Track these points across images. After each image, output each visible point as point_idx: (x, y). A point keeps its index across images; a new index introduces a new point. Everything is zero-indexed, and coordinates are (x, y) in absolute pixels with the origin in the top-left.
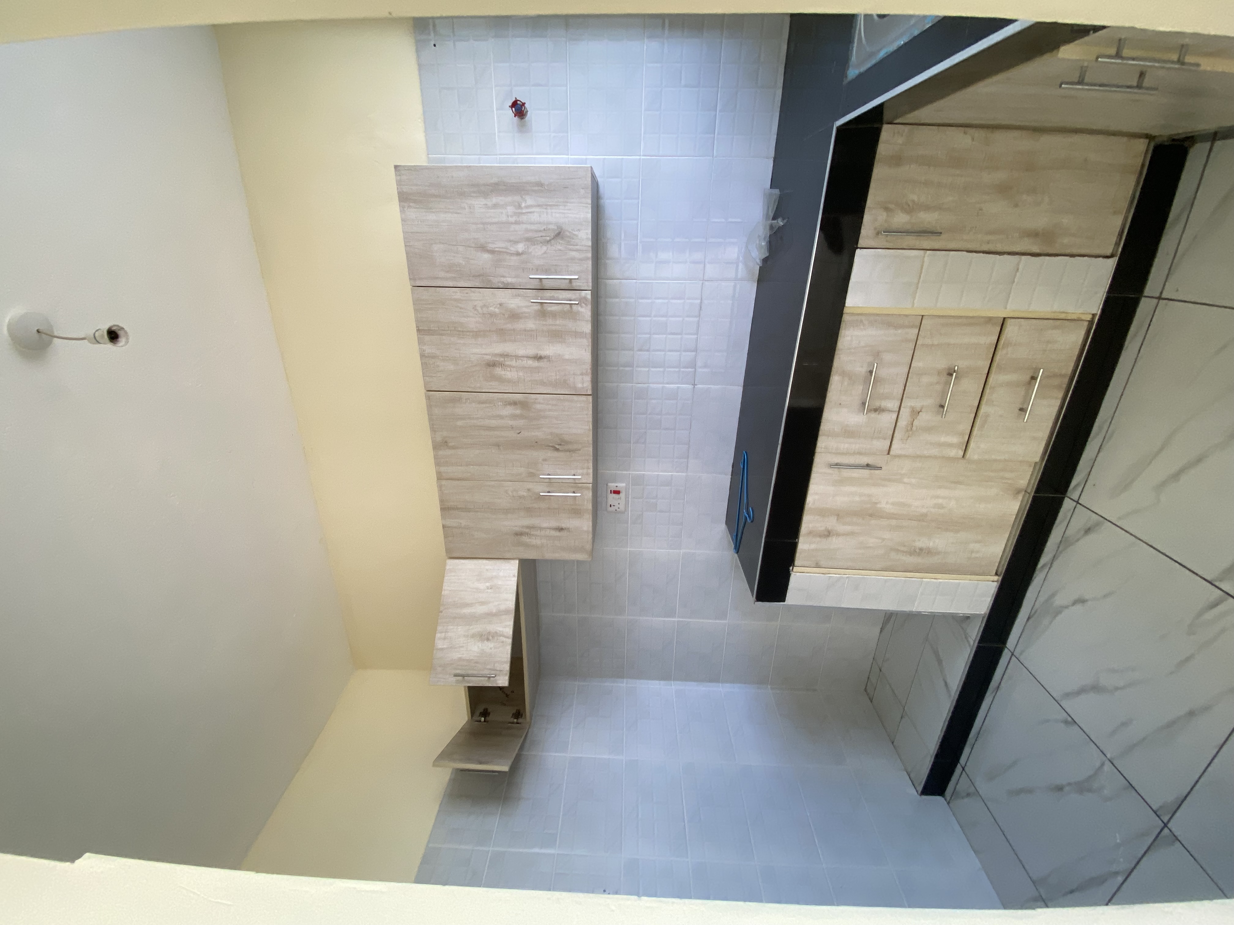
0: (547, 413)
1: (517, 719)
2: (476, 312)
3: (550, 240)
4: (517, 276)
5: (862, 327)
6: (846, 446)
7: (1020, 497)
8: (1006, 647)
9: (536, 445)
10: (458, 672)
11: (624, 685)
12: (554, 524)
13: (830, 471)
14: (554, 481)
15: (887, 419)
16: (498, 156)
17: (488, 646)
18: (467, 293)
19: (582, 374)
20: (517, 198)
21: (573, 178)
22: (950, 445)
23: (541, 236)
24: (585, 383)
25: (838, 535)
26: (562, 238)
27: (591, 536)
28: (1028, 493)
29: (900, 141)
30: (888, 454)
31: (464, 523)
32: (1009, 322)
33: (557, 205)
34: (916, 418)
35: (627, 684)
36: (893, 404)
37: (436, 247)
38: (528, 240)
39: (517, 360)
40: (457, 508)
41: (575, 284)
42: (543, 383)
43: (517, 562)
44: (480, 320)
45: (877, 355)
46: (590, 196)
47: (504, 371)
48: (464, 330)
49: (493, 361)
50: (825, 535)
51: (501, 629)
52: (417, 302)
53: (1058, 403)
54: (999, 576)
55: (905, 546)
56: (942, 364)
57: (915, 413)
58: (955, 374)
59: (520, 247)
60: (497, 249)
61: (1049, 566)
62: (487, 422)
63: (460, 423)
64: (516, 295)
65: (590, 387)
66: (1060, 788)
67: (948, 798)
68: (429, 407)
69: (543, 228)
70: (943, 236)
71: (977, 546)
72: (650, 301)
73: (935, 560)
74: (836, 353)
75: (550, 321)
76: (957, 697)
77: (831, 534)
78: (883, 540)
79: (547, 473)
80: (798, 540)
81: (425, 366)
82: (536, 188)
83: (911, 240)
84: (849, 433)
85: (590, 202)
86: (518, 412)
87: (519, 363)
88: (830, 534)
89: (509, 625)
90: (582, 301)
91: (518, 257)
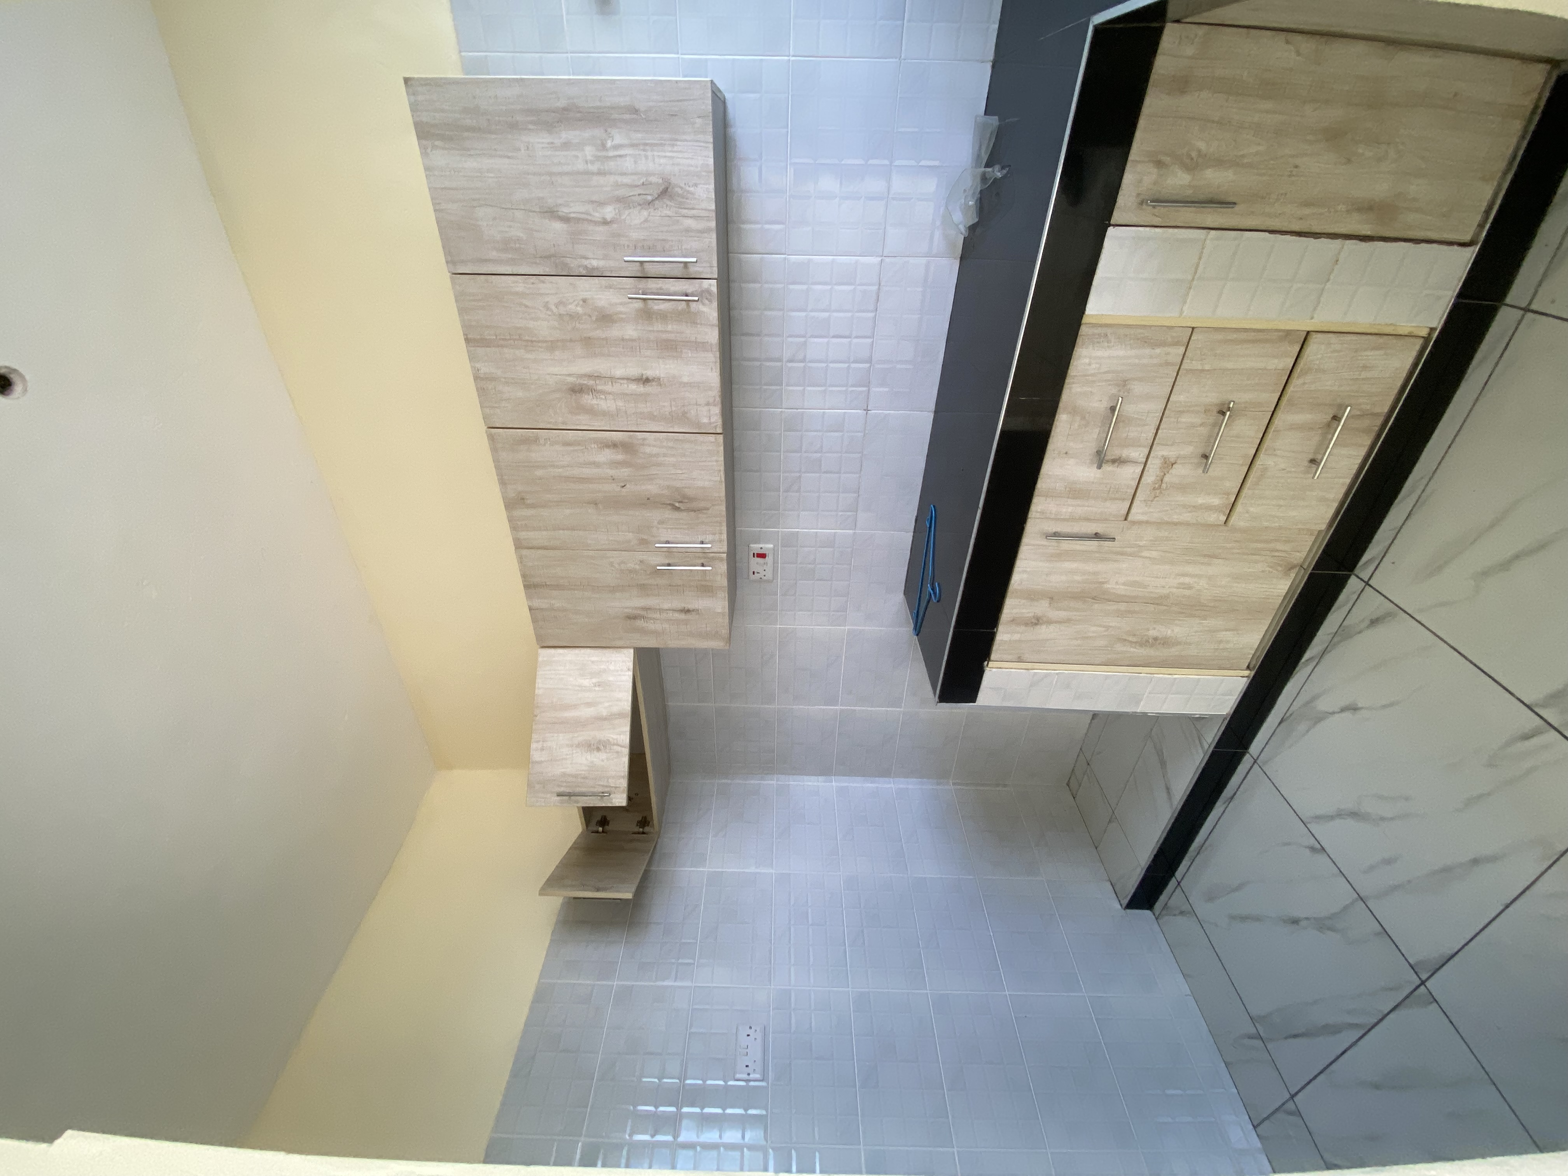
0: (661, 459)
1: (643, 828)
2: (549, 313)
3: (653, 200)
4: (605, 257)
5: (1106, 344)
6: (1070, 509)
7: (1293, 575)
8: (1248, 753)
9: (648, 502)
10: (562, 789)
11: (772, 782)
12: (678, 604)
13: (1045, 542)
14: (675, 550)
15: (1129, 473)
16: (569, 55)
17: (599, 758)
18: (533, 283)
19: (708, 404)
20: (598, 132)
21: (684, 100)
22: (1209, 508)
23: (639, 195)
24: (713, 416)
25: (1050, 622)
26: (671, 198)
27: (727, 620)
28: (1304, 569)
29: (1190, 51)
30: (1126, 519)
31: (557, 604)
32: (1314, 339)
33: (661, 145)
34: (1168, 472)
35: (777, 781)
36: (1138, 454)
37: (480, 212)
38: (620, 200)
39: (614, 384)
40: (546, 585)
41: (693, 270)
42: (652, 417)
43: (632, 651)
44: (556, 324)
45: (1123, 384)
46: (711, 130)
47: (597, 398)
48: (534, 339)
49: (580, 385)
50: (1032, 623)
51: (615, 737)
52: (459, 297)
53: (1363, 452)
54: (1250, 670)
55: (1135, 635)
56: (1213, 398)
57: (1168, 464)
58: (1228, 413)
59: (609, 212)
60: (572, 215)
61: (1317, 660)
62: (576, 472)
63: (539, 473)
64: (606, 287)
65: (720, 422)
66: (1295, 921)
67: (1157, 913)
68: (494, 450)
69: (641, 182)
70: (1237, 208)
71: (1228, 635)
72: (805, 287)
73: (1174, 651)
74: (1067, 381)
75: (658, 326)
76: (1179, 807)
77: (1041, 621)
78: (1108, 628)
79: (666, 539)
80: (997, 630)
81: (482, 392)
82: (627, 116)
83: (1187, 214)
84: (1075, 492)
85: (711, 140)
86: (620, 457)
87: (617, 388)
88: (1038, 621)
89: (626, 732)
90: (703, 294)
91: (606, 227)
